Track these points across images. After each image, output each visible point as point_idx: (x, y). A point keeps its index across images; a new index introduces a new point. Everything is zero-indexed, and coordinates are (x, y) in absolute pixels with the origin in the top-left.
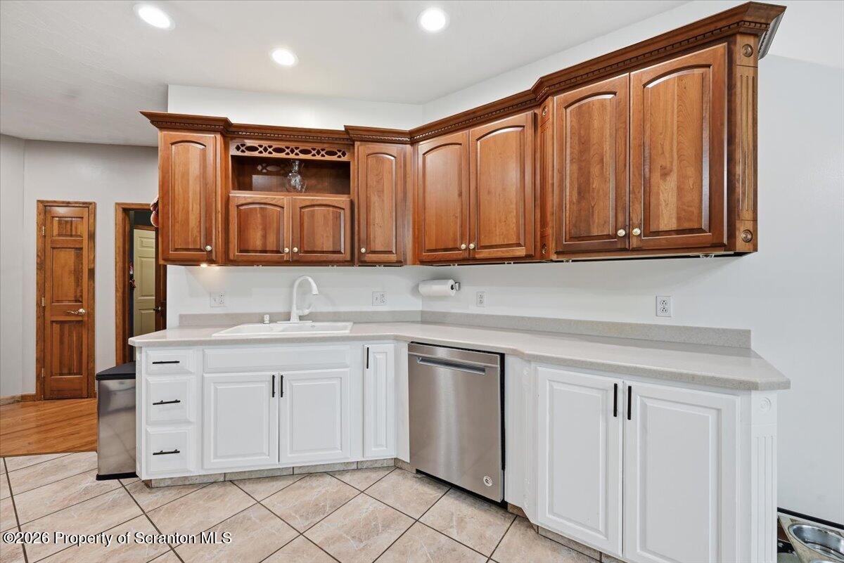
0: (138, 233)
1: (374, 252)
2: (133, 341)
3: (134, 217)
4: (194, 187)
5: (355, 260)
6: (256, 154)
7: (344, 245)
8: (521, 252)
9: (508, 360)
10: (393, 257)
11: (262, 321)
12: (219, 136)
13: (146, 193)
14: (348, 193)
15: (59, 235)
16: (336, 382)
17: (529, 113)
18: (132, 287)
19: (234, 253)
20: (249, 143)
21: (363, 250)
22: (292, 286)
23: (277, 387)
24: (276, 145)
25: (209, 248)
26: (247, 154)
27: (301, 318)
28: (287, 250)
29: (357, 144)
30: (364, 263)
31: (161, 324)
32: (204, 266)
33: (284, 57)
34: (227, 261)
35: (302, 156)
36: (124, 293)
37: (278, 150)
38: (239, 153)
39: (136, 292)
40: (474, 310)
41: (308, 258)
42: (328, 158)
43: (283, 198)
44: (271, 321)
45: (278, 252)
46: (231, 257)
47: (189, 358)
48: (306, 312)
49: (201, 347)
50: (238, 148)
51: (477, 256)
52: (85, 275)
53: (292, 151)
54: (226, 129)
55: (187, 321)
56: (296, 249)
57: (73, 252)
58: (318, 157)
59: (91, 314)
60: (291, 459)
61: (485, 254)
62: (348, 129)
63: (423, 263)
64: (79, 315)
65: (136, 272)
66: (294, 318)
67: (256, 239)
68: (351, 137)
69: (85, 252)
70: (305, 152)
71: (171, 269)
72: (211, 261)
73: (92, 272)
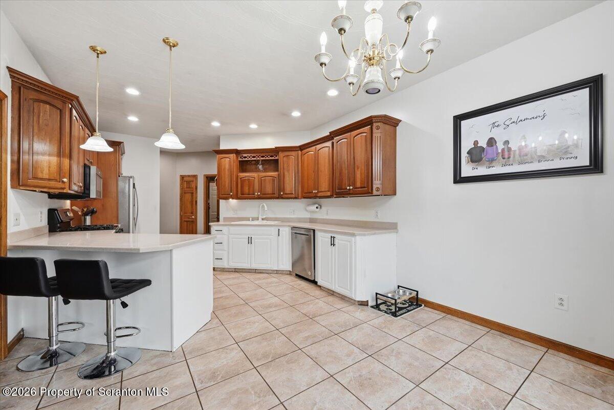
0: (211, 184)
1: (286, 194)
2: (210, 224)
3: (210, 179)
4: (227, 172)
5: (280, 197)
6: (246, 159)
7: (276, 191)
8: (329, 194)
9: (316, 232)
10: (293, 196)
11: (249, 220)
12: (234, 155)
13: (214, 171)
14: (278, 171)
15: (187, 188)
16: (269, 241)
17: (331, 142)
18: (209, 208)
19: (240, 195)
20: (244, 155)
21: (282, 193)
22: (259, 207)
23: (250, 240)
24: (253, 155)
25: (231, 194)
26: (244, 159)
27: (263, 219)
28: (256, 194)
29: (280, 152)
30: (282, 198)
31: (218, 220)
32: (231, 200)
33: (253, 126)
34: (238, 198)
35: (262, 158)
36: (206, 210)
37: (254, 157)
38: (241, 159)
39: (210, 210)
40: (325, 217)
41: (264, 196)
42: (271, 158)
43: (255, 175)
44: (252, 220)
45: (253, 194)
46: (239, 197)
47: (225, 229)
48: (264, 217)
49: (228, 227)
50: (241, 158)
51: (318, 195)
52: (194, 203)
53: (258, 157)
54: (237, 152)
55: (226, 219)
56: (259, 193)
57: (190, 194)
58: (267, 158)
59: (196, 218)
60: (254, 266)
61: (320, 194)
62: (276, 148)
63: (304, 198)
64: (192, 218)
65: (210, 201)
66: (260, 219)
67: (246, 189)
68: (277, 150)
69: (194, 194)
70: (263, 157)
71: (221, 201)
72: (233, 198)
73: (196, 202)
